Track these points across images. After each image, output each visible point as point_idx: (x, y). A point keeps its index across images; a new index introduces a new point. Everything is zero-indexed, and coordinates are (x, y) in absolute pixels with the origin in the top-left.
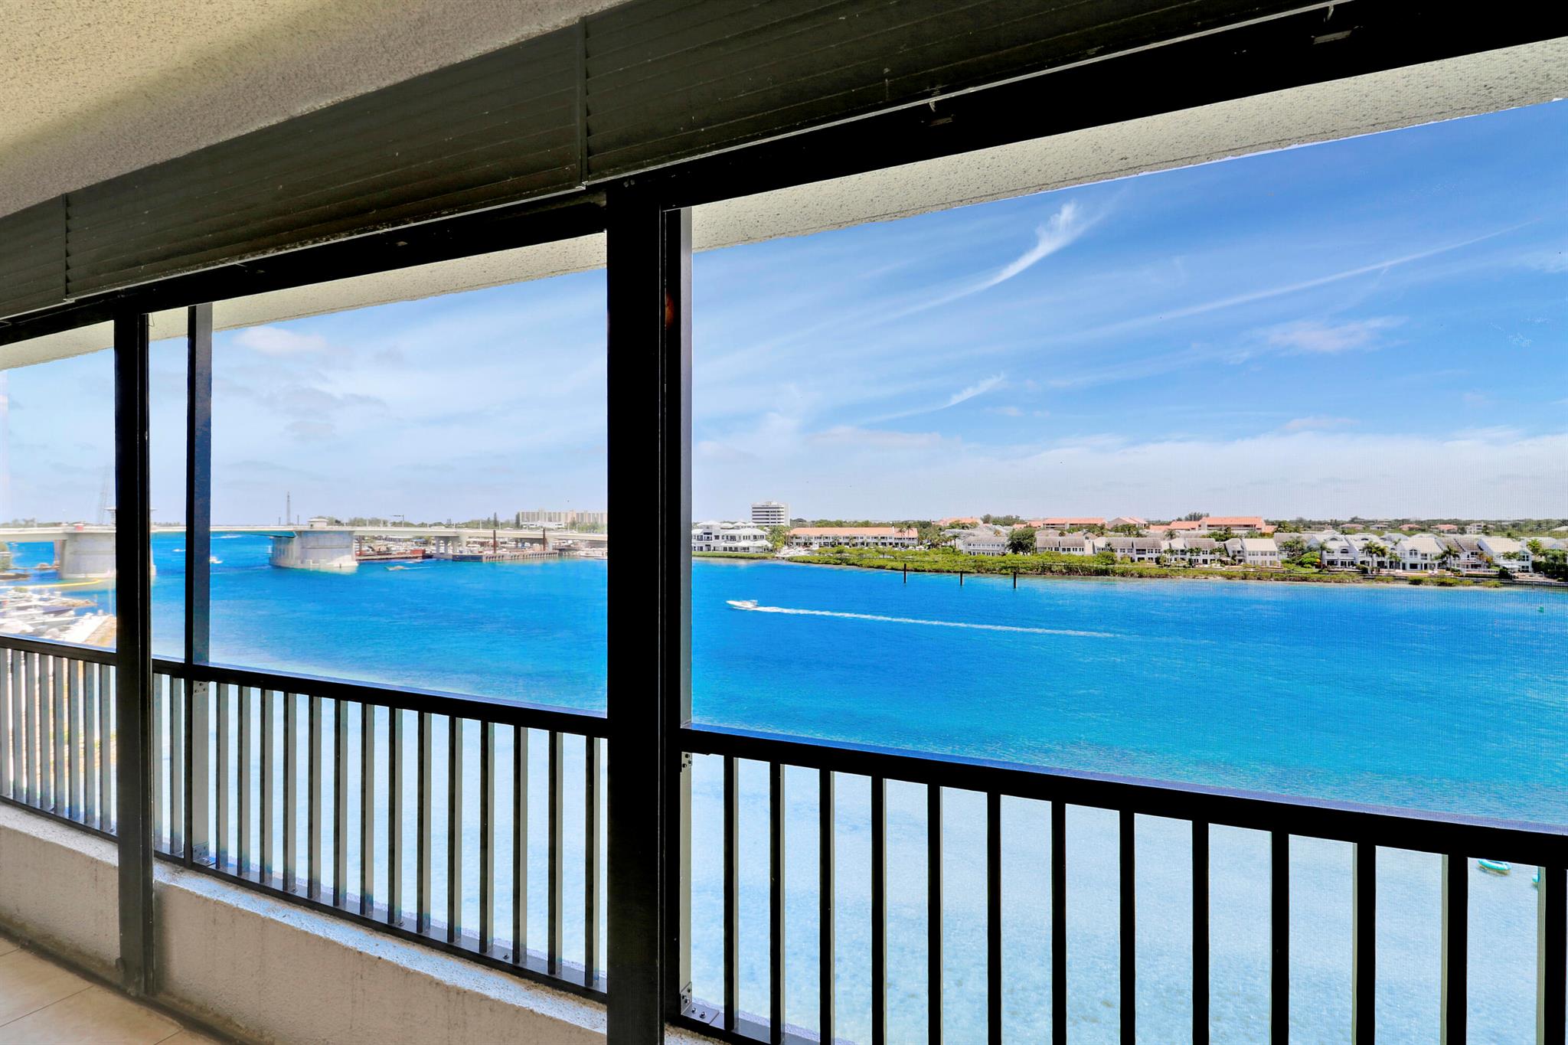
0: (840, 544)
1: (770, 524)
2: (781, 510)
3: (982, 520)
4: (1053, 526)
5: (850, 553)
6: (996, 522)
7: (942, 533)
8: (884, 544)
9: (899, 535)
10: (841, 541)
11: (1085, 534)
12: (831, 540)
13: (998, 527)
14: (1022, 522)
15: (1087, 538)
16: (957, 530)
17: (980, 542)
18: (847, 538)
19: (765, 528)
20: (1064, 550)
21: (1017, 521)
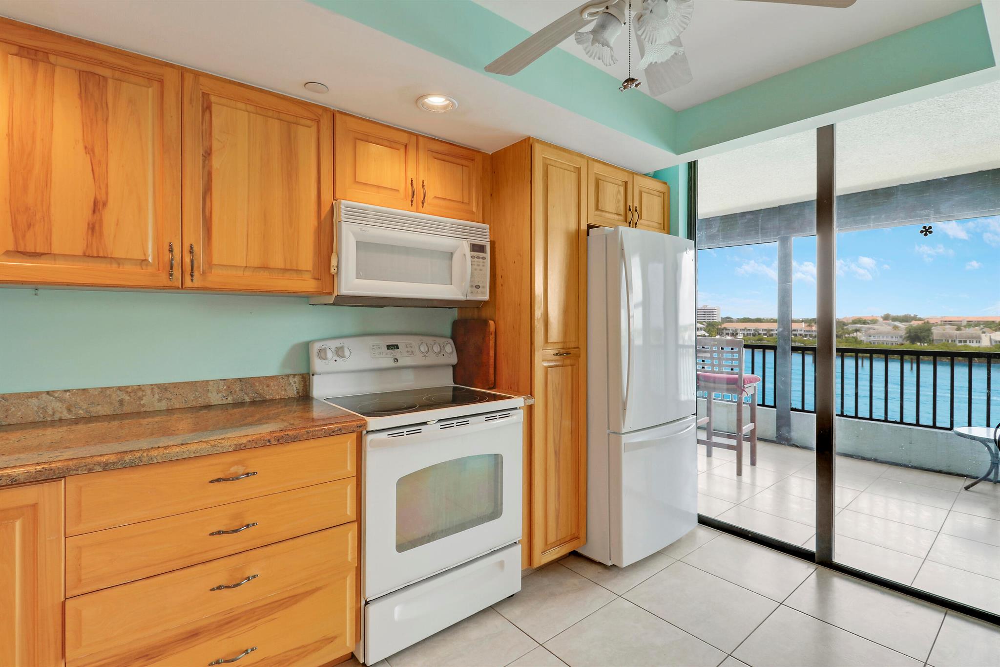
0: (760, 334)
1: (706, 321)
2: (714, 311)
3: (882, 317)
4: (950, 323)
5: (768, 341)
6: (895, 319)
7: (845, 327)
8: (795, 335)
9: (808, 329)
10: (760, 332)
11: (982, 329)
12: (753, 332)
13: (897, 323)
14: (920, 319)
15: (984, 332)
16: (859, 325)
17: (880, 334)
18: (765, 330)
19: (704, 323)
20: (960, 342)
21: (915, 318)
